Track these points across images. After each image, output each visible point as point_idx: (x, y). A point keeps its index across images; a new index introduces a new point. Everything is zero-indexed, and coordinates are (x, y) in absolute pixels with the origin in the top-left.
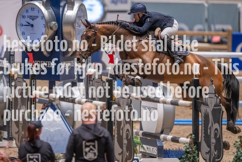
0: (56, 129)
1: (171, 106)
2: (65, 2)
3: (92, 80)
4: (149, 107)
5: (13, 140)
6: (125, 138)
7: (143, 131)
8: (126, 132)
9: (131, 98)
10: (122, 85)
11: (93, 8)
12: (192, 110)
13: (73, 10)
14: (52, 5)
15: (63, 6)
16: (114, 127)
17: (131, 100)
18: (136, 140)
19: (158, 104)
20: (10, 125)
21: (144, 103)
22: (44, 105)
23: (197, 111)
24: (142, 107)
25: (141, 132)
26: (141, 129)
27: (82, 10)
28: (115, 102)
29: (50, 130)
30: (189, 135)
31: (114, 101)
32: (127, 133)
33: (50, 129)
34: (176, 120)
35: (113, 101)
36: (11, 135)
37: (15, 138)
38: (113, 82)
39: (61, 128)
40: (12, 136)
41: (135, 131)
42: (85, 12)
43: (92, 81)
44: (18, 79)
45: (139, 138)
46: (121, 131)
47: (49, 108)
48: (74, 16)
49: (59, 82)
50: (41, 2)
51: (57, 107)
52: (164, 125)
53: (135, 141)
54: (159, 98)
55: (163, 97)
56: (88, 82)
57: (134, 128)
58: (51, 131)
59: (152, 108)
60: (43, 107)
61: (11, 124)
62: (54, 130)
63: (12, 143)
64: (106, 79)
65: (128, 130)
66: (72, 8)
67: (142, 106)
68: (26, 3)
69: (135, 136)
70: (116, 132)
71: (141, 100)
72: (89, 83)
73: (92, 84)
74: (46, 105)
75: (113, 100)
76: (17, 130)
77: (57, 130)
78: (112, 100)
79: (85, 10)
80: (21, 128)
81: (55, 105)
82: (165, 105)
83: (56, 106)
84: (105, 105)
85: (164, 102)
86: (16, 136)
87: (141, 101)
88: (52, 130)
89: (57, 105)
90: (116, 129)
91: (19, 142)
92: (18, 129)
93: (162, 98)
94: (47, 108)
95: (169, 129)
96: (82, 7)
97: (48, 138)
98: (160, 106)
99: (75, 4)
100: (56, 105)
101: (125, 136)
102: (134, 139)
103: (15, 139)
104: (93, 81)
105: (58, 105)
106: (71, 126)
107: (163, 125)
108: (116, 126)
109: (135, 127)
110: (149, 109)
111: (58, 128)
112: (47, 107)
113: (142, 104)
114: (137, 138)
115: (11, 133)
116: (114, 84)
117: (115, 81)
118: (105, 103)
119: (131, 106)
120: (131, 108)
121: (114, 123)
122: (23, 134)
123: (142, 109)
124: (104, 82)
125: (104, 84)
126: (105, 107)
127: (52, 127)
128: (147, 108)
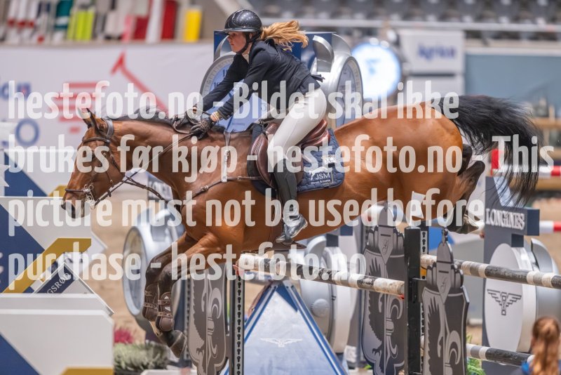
2: (312, 53)
3: (373, 230)
4: (503, 293)
5: (191, 367)
6: (449, 362)
7: (489, 348)
8: (451, 349)
9: (461, 270)
10: (442, 242)
11: (377, 67)
13: (330, 72)
15: (307, 62)
16: (422, 338)
17: (462, 277)
18: (473, 367)
19: (524, 286)
20: (185, 331)
21: (492, 284)
24: (486, 292)
25: (485, 349)
26: (485, 342)
27: (351, 72)
28: (426, 281)
29: (276, 343)
31: (424, 277)
32: (453, 352)
33: (276, 341)
35: (421, 279)
36: (188, 356)
37: (198, 362)
38: (422, 235)
39: (301, 340)
40: (189, 358)
41: (470, 346)
42: (357, 76)
43: (373, 233)
45: (480, 364)
46: (439, 347)
47: (275, 294)
48: (332, 84)
51: (292, 291)
53: (470, 371)
54: (527, 272)
55: (536, 268)
56: (365, 235)
57: (468, 341)
58: (279, 346)
59: (509, 294)
61: (188, 330)
62: (286, 343)
63: (190, 372)
64: (405, 229)
65: (454, 345)
66: (328, 68)
67: (488, 290)
68: (222, 54)
69: (471, 359)
70: (427, 349)
71: (485, 277)
72: (367, 238)
73: (372, 239)
75: (421, 277)
76: (200, 343)
77: (293, 343)
78: (419, 277)
79: (357, 72)
80: (209, 338)
81: (288, 287)
82: (540, 288)
83: (290, 288)
84: (403, 288)
85: (538, 282)
86: (198, 357)
87: (485, 280)
88: (281, 344)
89: (292, 287)
90: (428, 342)
91: (205, 371)
92: (202, 342)
93: (533, 273)
96: (351, 64)
97: (271, 361)
98: (529, 291)
99: (335, 58)
100: (290, 286)
101: (447, 359)
102: (469, 366)
103: (197, 364)
104: (376, 232)
105: (295, 286)
106: (325, 334)
108: (427, 335)
109: (471, 337)
110: (503, 296)
111: (295, 341)
113: (487, 287)
114: (476, 364)
115: (188, 350)
116: (424, 241)
117: (426, 232)
118: (403, 282)
119: (462, 291)
120: (462, 294)
121: (423, 329)
122: (215, 352)
123: (488, 297)
124: (401, 235)
125: (400, 239)
126: (403, 291)
127: (281, 337)
128: (498, 295)
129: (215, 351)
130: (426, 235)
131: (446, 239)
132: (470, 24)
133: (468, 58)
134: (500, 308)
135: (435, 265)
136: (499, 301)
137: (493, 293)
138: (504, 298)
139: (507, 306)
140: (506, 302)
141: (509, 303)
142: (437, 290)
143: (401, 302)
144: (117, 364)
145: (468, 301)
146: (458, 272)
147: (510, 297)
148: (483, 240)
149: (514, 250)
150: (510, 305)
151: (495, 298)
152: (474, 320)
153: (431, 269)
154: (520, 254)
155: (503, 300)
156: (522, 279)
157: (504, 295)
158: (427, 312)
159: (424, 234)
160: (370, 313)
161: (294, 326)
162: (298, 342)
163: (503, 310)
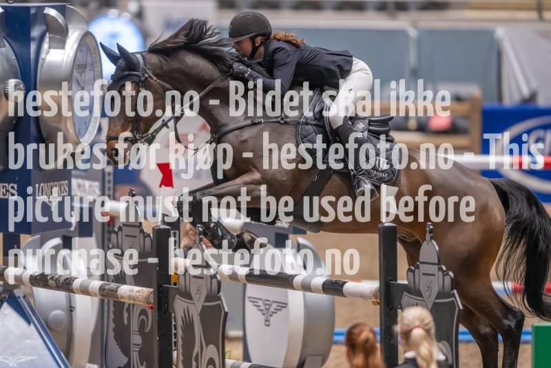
0: (23, 360)
1: (324, 298)
2: (44, 28)
3: (116, 230)
4: (266, 300)
7: (250, 364)
8: (208, 365)
9: (218, 276)
12: (378, 307)
13: (64, 48)
14: (8, 36)
15: (38, 38)
16: (175, 354)
17: (219, 283)
19: (290, 291)
21: (253, 290)
23: (391, 309)
24: (247, 300)
25: (247, 365)
26: (246, 357)
27: (88, 48)
28: (178, 288)
29: (7, 361)
31: (175, 284)
33: (6, 359)
35: (173, 286)
38: (172, 236)
39: (35, 357)
41: (229, 362)
42: (95, 53)
43: (117, 233)
46: (194, 364)
47: (5, 304)
48: (66, 64)
49: (28, 236)
51: (24, 302)
52: (306, 347)
54: (293, 277)
56: (106, 236)
57: (227, 356)
58: (11, 365)
59: (274, 302)
62: (19, 361)
64: (153, 228)
65: (211, 361)
66: (62, 44)
67: (249, 297)
70: (181, 366)
71: (246, 282)
72: (109, 239)
73: (116, 241)
75: (172, 284)
77: (26, 361)
78: (170, 284)
81: (19, 297)
82: (308, 294)
83: (22, 299)
84: (152, 296)
85: (306, 287)
87: (245, 286)
88: (12, 363)
89: (24, 297)
90: (181, 358)
93: (301, 276)
95: (320, 358)
96: (89, 40)
98: (296, 299)
99: (70, 33)
100: (21, 296)
104: (120, 233)
105: (28, 296)
106: (63, 350)
107: (304, 346)
108: (181, 350)
109: (231, 352)
111: (29, 358)
113: (248, 294)
116: (175, 242)
117: (177, 232)
118: (152, 290)
119: (219, 299)
120: (219, 302)
121: (175, 343)
123: (249, 305)
124: (149, 235)
125: (148, 241)
126: (152, 301)
127: (12, 355)
128: (260, 303)
130: (177, 235)
134: (263, 318)
136: (262, 310)
137: (254, 301)
138: (267, 307)
139: (271, 315)
140: (270, 310)
141: (273, 312)
142: (191, 299)
143: (149, 312)
145: (227, 310)
146: (215, 277)
147: (274, 305)
149: (278, 250)
150: (274, 315)
151: (258, 306)
152: (233, 332)
153: (184, 275)
154: (285, 255)
155: (266, 309)
156: (288, 284)
157: (267, 303)
158: (180, 323)
159: (175, 234)
160: (114, 326)
161: (28, 341)
162: (32, 360)
163: (267, 321)
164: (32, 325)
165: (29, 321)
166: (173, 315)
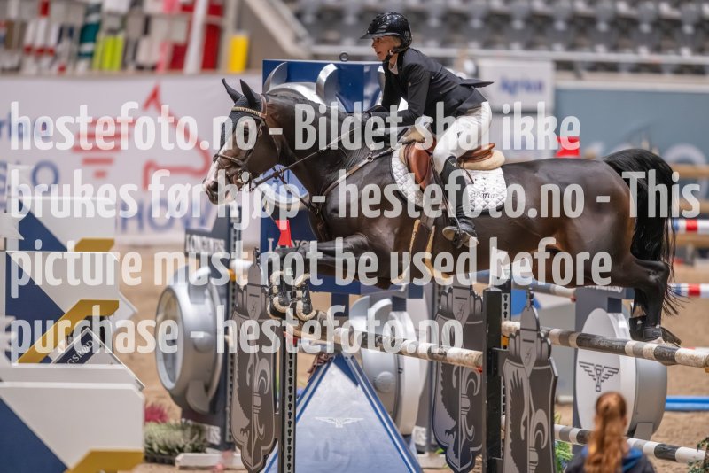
0: (350, 422)
1: (656, 365)
2: (378, 86)
3: (447, 291)
4: (597, 366)
5: (234, 450)
6: (534, 446)
7: (580, 430)
8: (536, 431)
9: (548, 339)
10: (526, 306)
14: (341, 93)
16: (503, 418)
17: (550, 348)
18: (562, 452)
19: (622, 357)
20: (228, 409)
21: (584, 355)
22: (319, 358)
24: (578, 364)
25: (576, 431)
26: (576, 423)
28: (507, 352)
29: (333, 422)
30: (704, 441)
31: (505, 347)
32: (539, 434)
33: (332, 420)
34: (669, 397)
35: (502, 349)
36: (230, 437)
37: (241, 444)
38: (503, 298)
39: (362, 419)
40: (232, 440)
41: (558, 427)
43: (447, 295)
44: (248, 287)
45: (571, 448)
46: (523, 429)
47: (333, 366)
49: (357, 296)
50: (314, 85)
51: (352, 363)
52: (637, 413)
53: (558, 456)
54: (624, 342)
56: (437, 297)
57: (556, 421)
58: (337, 426)
59: (605, 367)
60: (316, 364)
61: (230, 407)
62: (345, 423)
63: (233, 456)
64: (484, 291)
65: (540, 426)
67: (580, 362)
68: (273, 87)
69: (559, 442)
70: (509, 430)
71: (577, 347)
72: (439, 301)
73: (446, 303)
74: (323, 357)
75: (502, 347)
76: (245, 422)
77: (353, 423)
78: (499, 347)
80: (255, 417)
81: (347, 358)
82: (640, 360)
83: (349, 359)
84: (481, 359)
85: (638, 354)
86: (242, 439)
87: (576, 351)
88: (339, 424)
89: (352, 357)
90: (510, 422)
91: (250, 455)
92: (247, 422)
94: (326, 365)
95: (651, 425)
97: (327, 444)
98: (627, 364)
100: (349, 357)
101: (531, 442)
102: (557, 451)
103: (241, 447)
104: (450, 294)
105: (356, 357)
106: (390, 413)
108: (509, 414)
110: (597, 370)
111: (355, 420)
112: (325, 362)
113: (579, 358)
114: (566, 449)
115: (230, 430)
116: (506, 305)
117: (508, 295)
118: (481, 353)
119: (550, 363)
120: (549, 366)
121: (504, 407)
122: (262, 433)
123: (579, 369)
124: (479, 298)
125: (478, 304)
126: (481, 363)
127: (339, 416)
128: (592, 368)
129: (262, 431)
130: (508, 298)
131: (532, 303)
132: (560, 53)
133: (559, 94)
134: (594, 383)
135: (518, 332)
136: (593, 376)
137: (585, 366)
138: (599, 372)
139: (602, 381)
140: (601, 376)
141: (604, 378)
142: (520, 362)
143: (479, 375)
144: (147, 446)
145: (557, 375)
146: (546, 341)
147: (606, 371)
148: (574, 304)
149: (610, 315)
150: (605, 380)
151: (589, 371)
152: (564, 397)
153: (514, 338)
154: (618, 320)
155: (597, 374)
156: (619, 350)
157: (599, 369)
158: (509, 387)
159: (506, 297)
160: (442, 389)
161: (355, 403)
162: (358, 422)
163: (597, 386)
164: (359, 386)
165: (356, 382)
166: (502, 379)
